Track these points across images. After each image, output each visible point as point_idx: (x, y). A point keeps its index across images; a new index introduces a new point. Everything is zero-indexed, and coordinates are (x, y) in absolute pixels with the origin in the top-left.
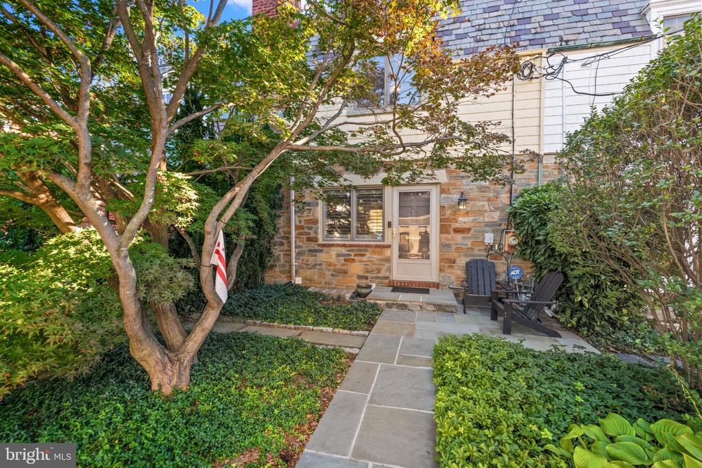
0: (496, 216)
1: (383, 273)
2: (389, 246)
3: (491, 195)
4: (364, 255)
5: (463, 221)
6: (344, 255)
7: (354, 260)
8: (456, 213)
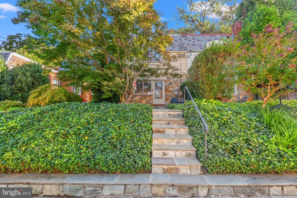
0: (178, 88)
1: (151, 102)
2: (152, 96)
3: (177, 83)
4: (146, 98)
5: (170, 89)
6: (141, 98)
7: (143, 99)
8: (169, 87)
